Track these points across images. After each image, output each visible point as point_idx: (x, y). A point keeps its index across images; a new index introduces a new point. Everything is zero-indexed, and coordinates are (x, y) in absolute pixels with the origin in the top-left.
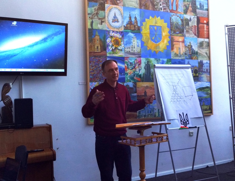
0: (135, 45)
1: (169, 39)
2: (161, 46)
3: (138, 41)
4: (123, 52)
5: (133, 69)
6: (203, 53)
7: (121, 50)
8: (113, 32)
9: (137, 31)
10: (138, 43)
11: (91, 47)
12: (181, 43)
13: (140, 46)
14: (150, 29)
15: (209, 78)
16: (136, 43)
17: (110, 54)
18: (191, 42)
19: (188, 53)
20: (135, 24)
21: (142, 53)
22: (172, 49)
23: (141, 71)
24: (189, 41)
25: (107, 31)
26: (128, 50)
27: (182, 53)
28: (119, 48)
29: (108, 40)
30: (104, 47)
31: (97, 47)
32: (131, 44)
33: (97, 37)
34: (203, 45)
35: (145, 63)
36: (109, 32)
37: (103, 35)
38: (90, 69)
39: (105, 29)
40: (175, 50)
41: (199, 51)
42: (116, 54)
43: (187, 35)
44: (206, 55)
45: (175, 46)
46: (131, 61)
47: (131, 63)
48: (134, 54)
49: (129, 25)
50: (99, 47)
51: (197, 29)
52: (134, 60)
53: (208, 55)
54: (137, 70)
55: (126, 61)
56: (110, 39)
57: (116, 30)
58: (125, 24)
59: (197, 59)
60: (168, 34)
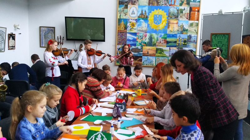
0: (144, 26)
1: (166, 22)
2: (160, 26)
3: (146, 24)
4: (136, 30)
5: (141, 39)
6: (193, 30)
7: (135, 29)
8: (131, 19)
9: (146, 18)
10: (145, 25)
11: (119, 28)
12: (175, 24)
13: (147, 27)
14: (154, 17)
15: (195, 46)
16: (144, 25)
17: (129, 31)
18: (183, 23)
19: (180, 30)
20: (145, 14)
21: (147, 30)
22: (168, 28)
23: (146, 40)
24: (182, 23)
25: (128, 19)
26: (139, 29)
27: (175, 30)
28: (134, 28)
29: (128, 24)
30: (126, 28)
31: (122, 28)
32: (141, 26)
33: (122, 23)
34: (193, 25)
35: (149, 36)
36: (129, 20)
37: (126, 22)
38: (118, 39)
39: (127, 18)
40: (170, 29)
41: (189, 29)
42: (132, 31)
43: (180, 19)
44: (194, 31)
45: (170, 26)
46: (140, 35)
47: (140, 36)
48: (142, 31)
49: (141, 16)
50: (123, 28)
51: (189, 15)
52: (142, 35)
53: (197, 31)
54: (144, 40)
55: (137, 35)
56: (129, 23)
57: (133, 18)
58: (138, 15)
59: (187, 34)
60: (166, 19)
